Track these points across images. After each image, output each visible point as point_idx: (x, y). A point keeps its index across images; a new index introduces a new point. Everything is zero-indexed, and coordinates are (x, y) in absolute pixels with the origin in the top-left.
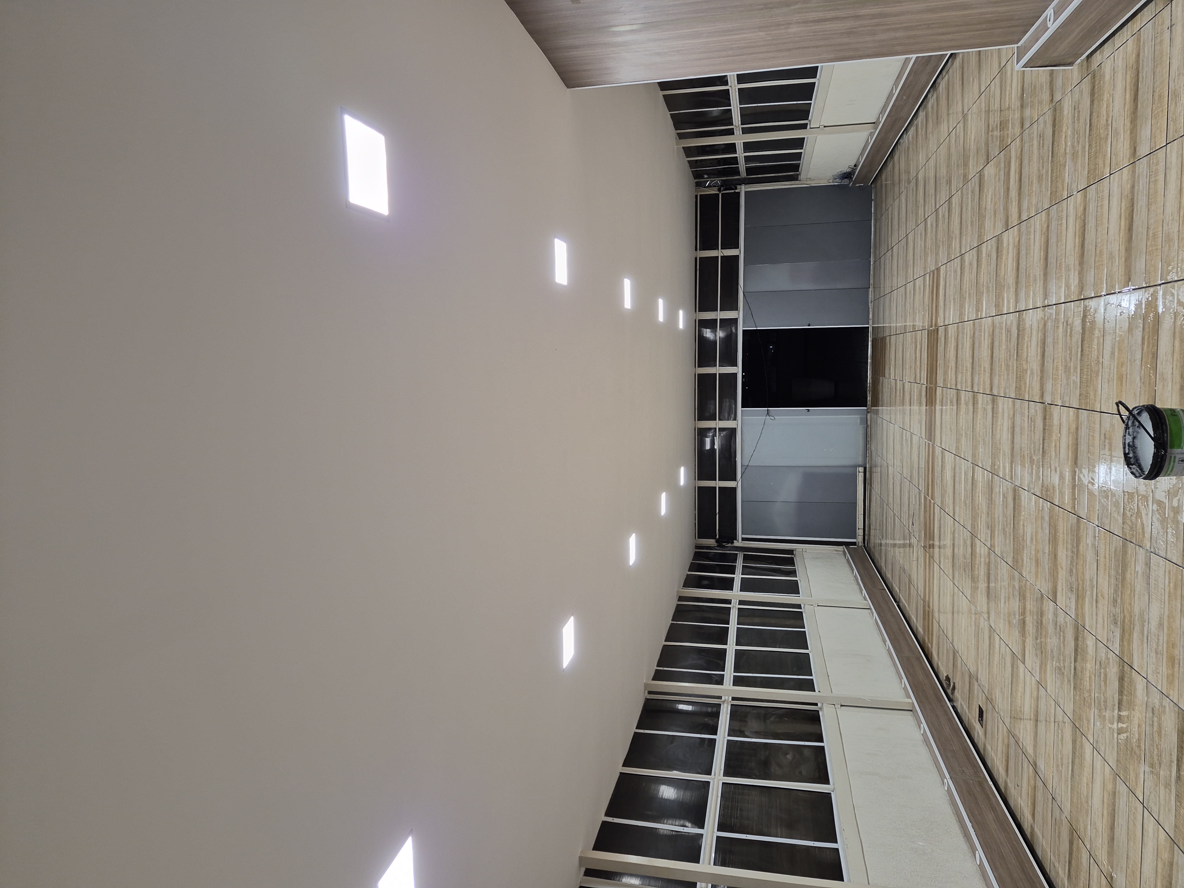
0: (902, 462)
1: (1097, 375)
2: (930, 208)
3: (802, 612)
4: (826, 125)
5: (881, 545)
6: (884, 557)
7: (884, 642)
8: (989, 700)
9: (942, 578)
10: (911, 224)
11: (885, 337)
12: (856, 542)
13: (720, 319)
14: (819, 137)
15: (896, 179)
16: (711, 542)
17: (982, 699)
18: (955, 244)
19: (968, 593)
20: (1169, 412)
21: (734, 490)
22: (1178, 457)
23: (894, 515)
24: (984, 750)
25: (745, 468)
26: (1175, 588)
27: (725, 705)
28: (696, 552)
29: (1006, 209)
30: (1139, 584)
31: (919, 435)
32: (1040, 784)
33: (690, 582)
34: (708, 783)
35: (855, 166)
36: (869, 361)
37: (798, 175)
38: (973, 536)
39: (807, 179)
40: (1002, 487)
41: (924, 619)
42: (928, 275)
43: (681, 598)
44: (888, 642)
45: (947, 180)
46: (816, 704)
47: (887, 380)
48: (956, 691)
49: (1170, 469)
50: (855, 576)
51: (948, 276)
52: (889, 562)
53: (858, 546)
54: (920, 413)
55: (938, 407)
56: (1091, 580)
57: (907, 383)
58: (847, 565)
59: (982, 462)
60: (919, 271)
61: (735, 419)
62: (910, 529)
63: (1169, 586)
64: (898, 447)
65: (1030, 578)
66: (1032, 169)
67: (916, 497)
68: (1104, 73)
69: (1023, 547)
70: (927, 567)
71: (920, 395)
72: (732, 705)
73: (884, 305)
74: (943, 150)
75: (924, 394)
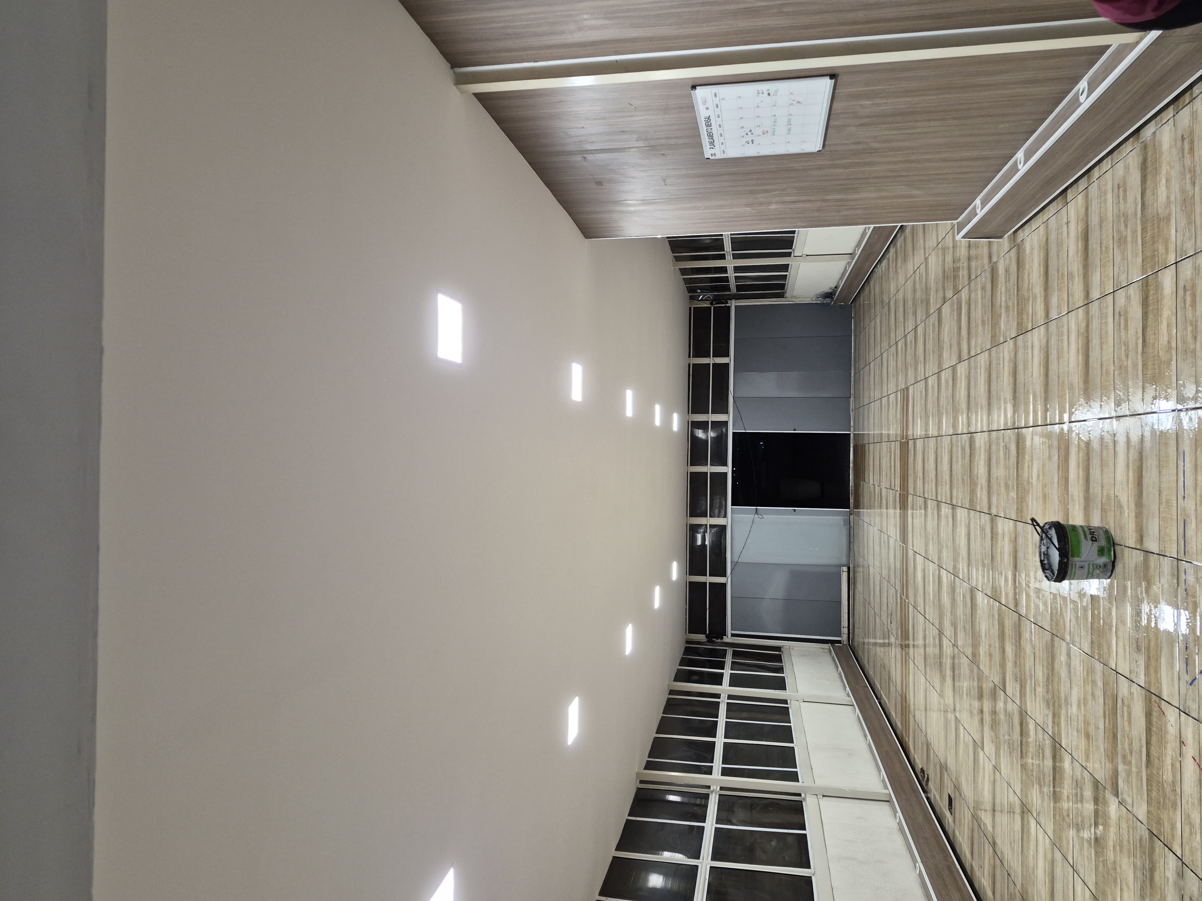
0: (881, 563)
1: (1028, 494)
2: (900, 333)
3: (788, 708)
4: (808, 254)
5: (864, 643)
6: (866, 655)
7: (865, 736)
8: (957, 787)
9: (916, 673)
10: (885, 345)
11: (865, 445)
12: (841, 641)
13: (711, 421)
14: (802, 264)
15: (872, 302)
16: (702, 637)
17: (951, 787)
18: (921, 368)
19: (938, 686)
20: (1071, 528)
21: (724, 585)
22: (1078, 564)
23: (875, 613)
24: (954, 837)
25: (734, 564)
26: (1087, 675)
27: (714, 794)
28: (686, 647)
29: (959, 344)
30: (1064, 674)
31: (894, 538)
32: (998, 862)
33: (680, 676)
34: (697, 867)
35: (836, 287)
36: (851, 465)
37: (784, 293)
38: (941, 633)
39: (792, 297)
40: (962, 589)
41: (902, 714)
42: (899, 393)
43: (671, 692)
44: (869, 737)
45: (913, 312)
46: (800, 795)
47: (866, 484)
48: (930, 783)
49: (1073, 574)
50: (840, 674)
51: (915, 395)
52: (872, 660)
53: (843, 644)
54: (895, 517)
55: (910, 512)
56: (1030, 671)
57: (884, 489)
58: (832, 663)
59: (946, 565)
60: (892, 388)
61: (725, 516)
62: (889, 627)
63: (1083, 673)
64: (877, 549)
65: (986, 670)
66: (978, 314)
67: (893, 597)
68: (1025, 247)
69: (980, 642)
70: (904, 664)
71: (895, 500)
72: (720, 795)
73: (863, 416)
74: (910, 283)
75: (898, 500)
